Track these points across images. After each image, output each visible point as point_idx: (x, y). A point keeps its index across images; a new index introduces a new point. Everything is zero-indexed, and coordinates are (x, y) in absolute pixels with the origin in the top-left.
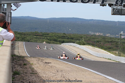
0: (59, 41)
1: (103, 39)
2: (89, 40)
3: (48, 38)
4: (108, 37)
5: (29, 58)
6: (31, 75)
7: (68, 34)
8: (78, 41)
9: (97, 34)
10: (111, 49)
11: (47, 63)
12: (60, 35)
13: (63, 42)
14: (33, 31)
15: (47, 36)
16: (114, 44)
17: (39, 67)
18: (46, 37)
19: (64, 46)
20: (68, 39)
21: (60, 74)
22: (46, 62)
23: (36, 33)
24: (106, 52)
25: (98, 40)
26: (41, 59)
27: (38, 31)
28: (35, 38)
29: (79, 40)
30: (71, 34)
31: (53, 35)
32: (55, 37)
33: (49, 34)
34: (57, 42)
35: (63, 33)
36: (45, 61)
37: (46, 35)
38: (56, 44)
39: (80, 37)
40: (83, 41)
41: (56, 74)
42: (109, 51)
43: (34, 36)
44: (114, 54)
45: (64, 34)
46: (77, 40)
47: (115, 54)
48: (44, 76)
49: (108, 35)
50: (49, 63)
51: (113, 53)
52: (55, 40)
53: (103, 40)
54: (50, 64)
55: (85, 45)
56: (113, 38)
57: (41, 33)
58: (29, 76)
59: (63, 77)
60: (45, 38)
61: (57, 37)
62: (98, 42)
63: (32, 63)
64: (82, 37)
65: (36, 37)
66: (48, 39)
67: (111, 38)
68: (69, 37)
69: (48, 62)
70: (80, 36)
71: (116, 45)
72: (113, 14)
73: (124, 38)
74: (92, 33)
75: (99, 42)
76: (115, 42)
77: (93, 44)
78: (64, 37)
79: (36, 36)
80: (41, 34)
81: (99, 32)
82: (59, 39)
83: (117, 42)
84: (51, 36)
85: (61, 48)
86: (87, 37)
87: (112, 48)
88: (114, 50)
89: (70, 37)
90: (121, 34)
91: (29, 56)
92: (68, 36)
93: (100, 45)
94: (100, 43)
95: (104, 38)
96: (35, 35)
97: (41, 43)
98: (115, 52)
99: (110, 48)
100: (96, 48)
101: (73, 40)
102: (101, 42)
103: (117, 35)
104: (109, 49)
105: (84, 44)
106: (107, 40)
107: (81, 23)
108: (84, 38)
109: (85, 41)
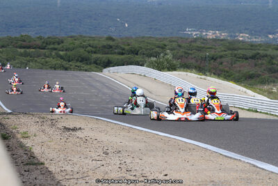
0: (95, 63)
1: (230, 49)
2: (186, 53)
3: (61, 53)
4: (242, 41)
5: (10, 116)
6: (27, 168)
7: (122, 39)
8: (154, 59)
9: (210, 35)
10: (253, 81)
11: (69, 129)
12: (96, 42)
13: (108, 64)
14: (15, 34)
15: (56, 46)
16: (262, 64)
17: (49, 143)
18: (55, 49)
19: (112, 75)
20: (123, 54)
21: (115, 161)
22: (65, 128)
23: (24, 41)
24: (242, 88)
25: (213, 53)
26: (49, 117)
27: (30, 34)
28: (21, 55)
29: (156, 55)
30: (132, 38)
31: (77, 42)
32: (82, 50)
33: (62, 42)
34: (90, 64)
35: (106, 36)
36: (64, 124)
37: (54, 43)
38: (86, 71)
39: (159, 47)
40: (169, 56)
41: (103, 162)
42: (250, 86)
43: (19, 50)
44: (266, 94)
45: (110, 39)
46: (150, 56)
47: (270, 94)
48: (69, 168)
49: (242, 37)
50: (74, 129)
51: (261, 92)
52: (84, 60)
53: (230, 52)
54: (78, 133)
55: (174, 69)
56: (260, 45)
57: (40, 38)
58: (23, 172)
59: (124, 170)
60: (54, 54)
61: (89, 48)
62: (213, 58)
63: (25, 133)
64: (163, 47)
65: (25, 51)
66: (62, 57)
67: (252, 46)
68: (124, 49)
69: (71, 127)
70: (157, 43)
71: (270, 67)
74: (195, 34)
75: (218, 60)
76: (266, 56)
77: (200, 68)
78: (111, 47)
79: (24, 48)
80: (39, 43)
82: (94, 56)
83: (272, 58)
84: (71, 46)
85: (103, 84)
86: (180, 46)
87: (258, 76)
88: (263, 82)
89: (127, 48)
91: (9, 111)
92: (123, 46)
93: (221, 67)
94: (221, 63)
95: (232, 46)
96: (21, 48)
97: (41, 69)
98: (269, 87)
99: (251, 77)
100: (209, 78)
101: (138, 58)
102: (223, 60)
103: (270, 36)
104: (247, 80)
105: (172, 68)
106: (240, 51)
108: (171, 50)
109: (174, 57)
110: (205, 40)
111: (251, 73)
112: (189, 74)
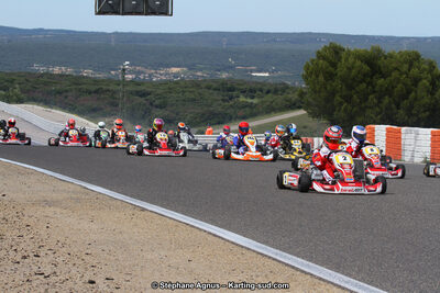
1: (74, 84)
2: (33, 87)
4: (86, 77)
9: (57, 70)
16: (105, 98)
25: (58, 87)
29: (5, 89)
40: (18, 91)
49: (87, 73)
53: (74, 87)
55: (22, 103)
56: (103, 81)
62: (60, 93)
64: (12, 81)
67: (95, 81)
70: (6, 78)
71: (112, 100)
72: (100, 12)
73: (132, 81)
74: (42, 70)
75: (65, 94)
76: (108, 90)
77: (46, 101)
81: (60, 64)
83: (114, 92)
86: (27, 81)
87: (101, 109)
90: (124, 70)
93: (66, 100)
94: (66, 97)
95: (77, 81)
99: (94, 110)
100: (53, 111)
102: (70, 94)
103: (113, 72)
104: (92, 113)
105: (20, 101)
106: (84, 86)
107: (9, 41)
109: (23, 91)
110: (51, 75)
111: (95, 106)
112: (35, 107)
